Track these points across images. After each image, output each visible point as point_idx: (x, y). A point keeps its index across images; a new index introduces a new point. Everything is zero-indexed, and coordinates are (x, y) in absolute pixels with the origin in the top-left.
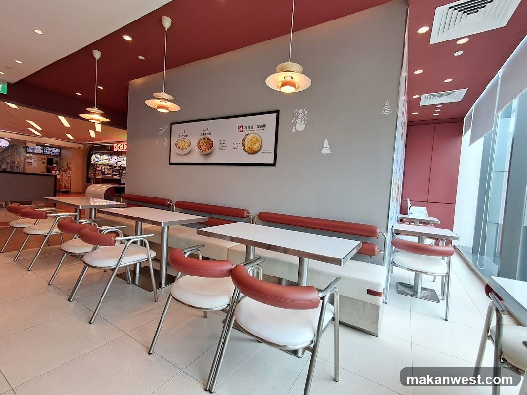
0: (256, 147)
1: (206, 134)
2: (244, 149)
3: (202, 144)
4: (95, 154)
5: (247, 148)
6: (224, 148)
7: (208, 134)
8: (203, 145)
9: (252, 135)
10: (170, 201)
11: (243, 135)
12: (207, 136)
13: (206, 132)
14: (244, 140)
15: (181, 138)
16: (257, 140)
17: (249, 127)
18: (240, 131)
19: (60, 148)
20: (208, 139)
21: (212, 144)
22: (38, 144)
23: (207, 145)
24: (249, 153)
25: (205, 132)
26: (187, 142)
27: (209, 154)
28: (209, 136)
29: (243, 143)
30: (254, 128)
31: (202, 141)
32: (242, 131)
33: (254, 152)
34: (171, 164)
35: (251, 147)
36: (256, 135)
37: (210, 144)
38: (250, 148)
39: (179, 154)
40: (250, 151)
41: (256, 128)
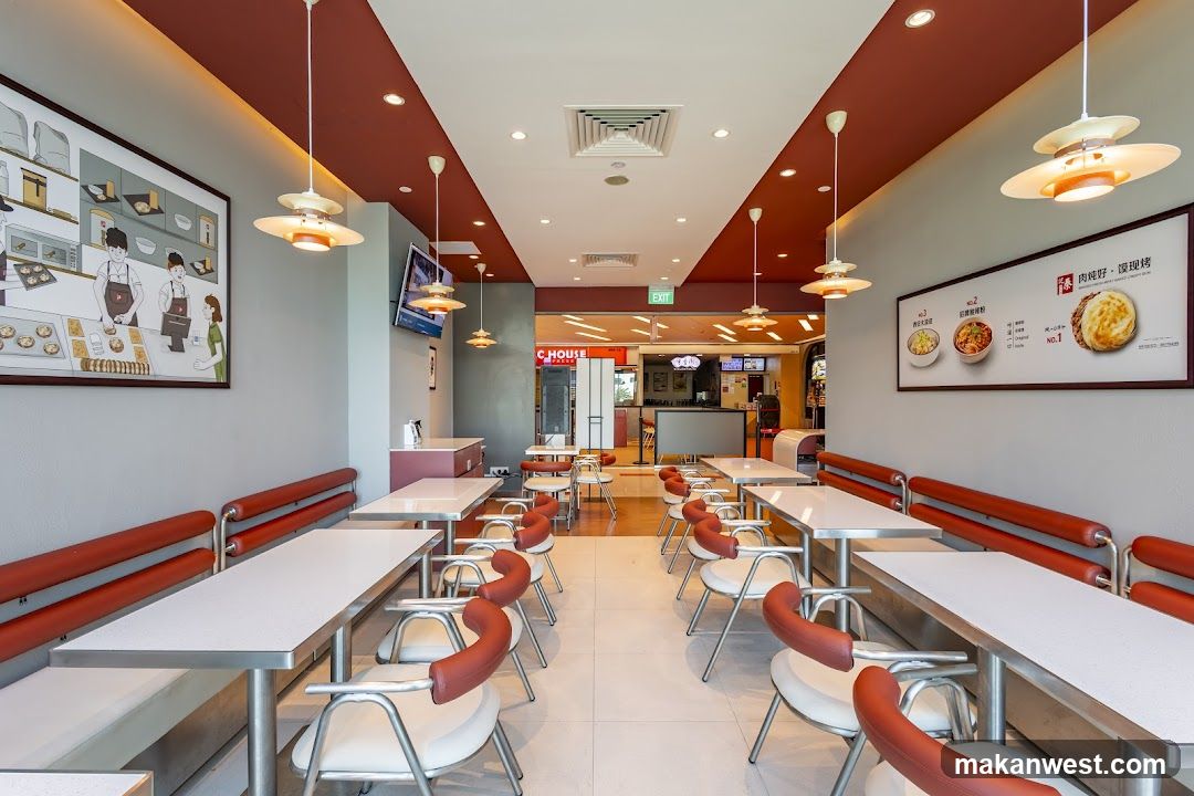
0: (1118, 331)
1: (972, 312)
2: (1081, 341)
3: (964, 338)
4: (817, 359)
5: (1088, 338)
6: (1018, 342)
7: (977, 311)
8: (966, 341)
9: (1103, 296)
10: (899, 473)
11: (1073, 301)
12: (976, 315)
13: (973, 307)
14: (1077, 315)
15: (917, 328)
16: (1122, 309)
17: (1092, 276)
18: (1064, 292)
19: (765, 358)
20: (979, 324)
21: (990, 335)
22: (735, 357)
23: (977, 340)
24: (1097, 352)
25: (970, 307)
26: (932, 335)
27: (982, 362)
28: (980, 317)
29: (1074, 324)
30: (1109, 276)
31: (963, 332)
32: (1071, 290)
33: (1113, 348)
34: (900, 389)
35: (1100, 333)
36: (1118, 296)
37: (984, 336)
38: (1097, 336)
39: (915, 367)
40: (1099, 346)
41: (1116, 275)
